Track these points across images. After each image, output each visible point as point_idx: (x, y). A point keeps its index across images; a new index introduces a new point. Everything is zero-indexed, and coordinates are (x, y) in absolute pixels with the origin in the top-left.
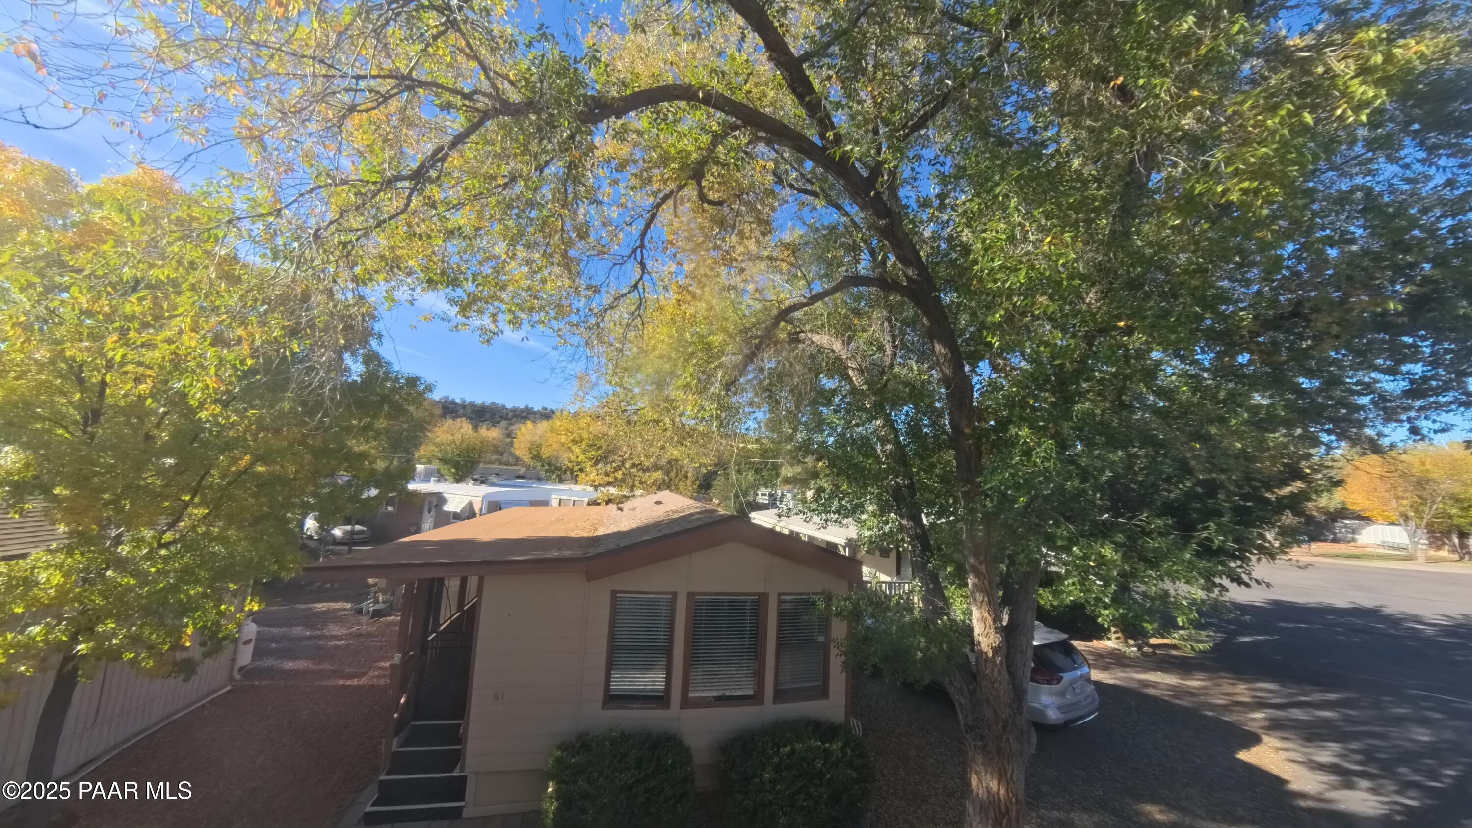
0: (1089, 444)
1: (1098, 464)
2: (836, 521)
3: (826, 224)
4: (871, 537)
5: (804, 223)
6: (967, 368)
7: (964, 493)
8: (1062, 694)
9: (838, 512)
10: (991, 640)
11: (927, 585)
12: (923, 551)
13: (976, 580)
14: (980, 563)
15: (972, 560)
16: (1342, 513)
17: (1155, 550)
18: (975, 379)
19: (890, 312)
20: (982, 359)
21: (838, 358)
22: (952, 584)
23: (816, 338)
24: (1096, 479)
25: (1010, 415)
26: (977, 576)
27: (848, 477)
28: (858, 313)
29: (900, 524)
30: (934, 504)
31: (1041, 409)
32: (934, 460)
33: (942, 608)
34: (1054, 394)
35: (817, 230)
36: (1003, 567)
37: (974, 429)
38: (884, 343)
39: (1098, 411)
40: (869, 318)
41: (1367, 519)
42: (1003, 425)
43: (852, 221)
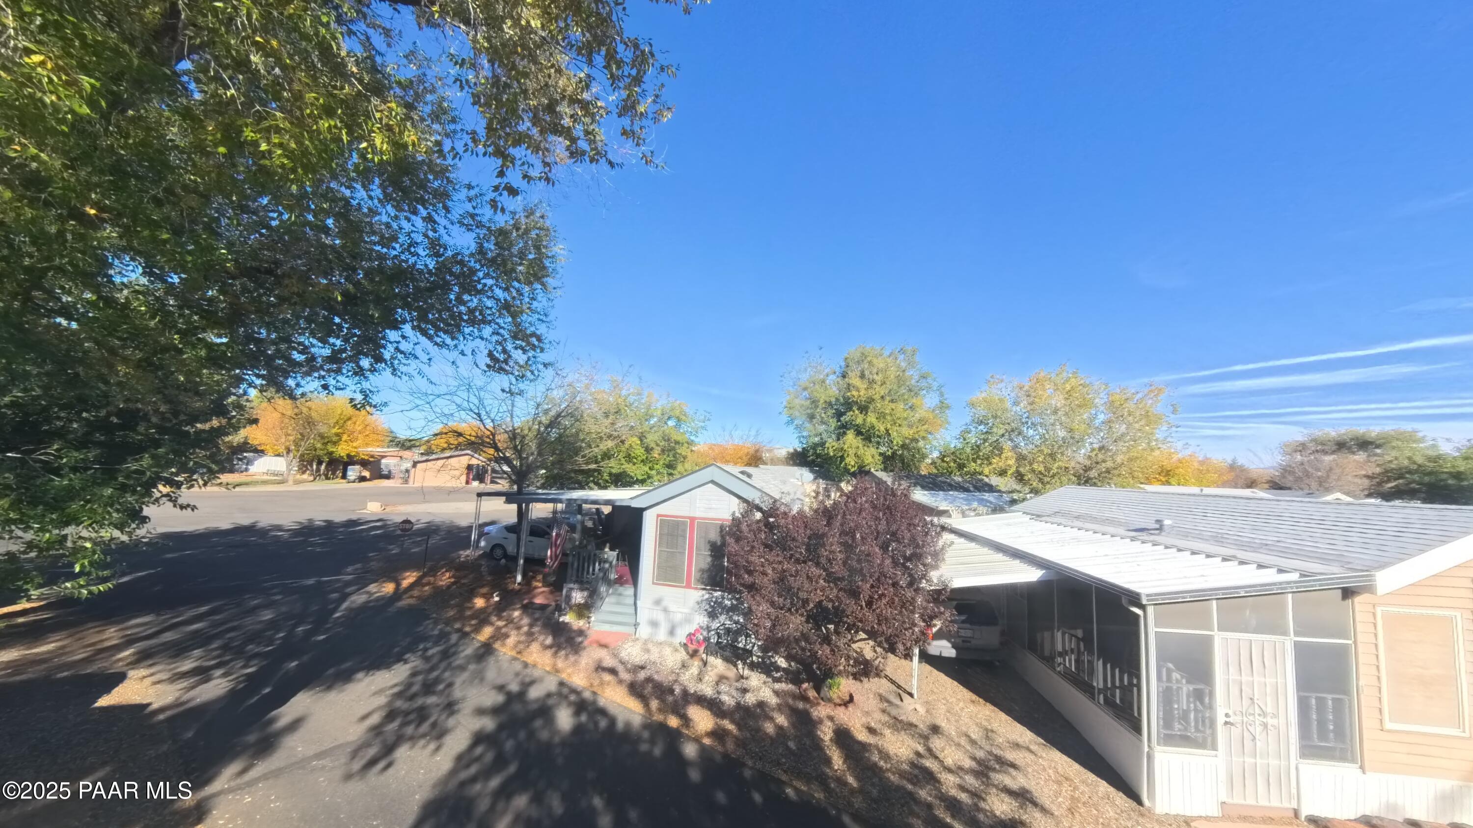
16: (245, 447)
41: (262, 451)
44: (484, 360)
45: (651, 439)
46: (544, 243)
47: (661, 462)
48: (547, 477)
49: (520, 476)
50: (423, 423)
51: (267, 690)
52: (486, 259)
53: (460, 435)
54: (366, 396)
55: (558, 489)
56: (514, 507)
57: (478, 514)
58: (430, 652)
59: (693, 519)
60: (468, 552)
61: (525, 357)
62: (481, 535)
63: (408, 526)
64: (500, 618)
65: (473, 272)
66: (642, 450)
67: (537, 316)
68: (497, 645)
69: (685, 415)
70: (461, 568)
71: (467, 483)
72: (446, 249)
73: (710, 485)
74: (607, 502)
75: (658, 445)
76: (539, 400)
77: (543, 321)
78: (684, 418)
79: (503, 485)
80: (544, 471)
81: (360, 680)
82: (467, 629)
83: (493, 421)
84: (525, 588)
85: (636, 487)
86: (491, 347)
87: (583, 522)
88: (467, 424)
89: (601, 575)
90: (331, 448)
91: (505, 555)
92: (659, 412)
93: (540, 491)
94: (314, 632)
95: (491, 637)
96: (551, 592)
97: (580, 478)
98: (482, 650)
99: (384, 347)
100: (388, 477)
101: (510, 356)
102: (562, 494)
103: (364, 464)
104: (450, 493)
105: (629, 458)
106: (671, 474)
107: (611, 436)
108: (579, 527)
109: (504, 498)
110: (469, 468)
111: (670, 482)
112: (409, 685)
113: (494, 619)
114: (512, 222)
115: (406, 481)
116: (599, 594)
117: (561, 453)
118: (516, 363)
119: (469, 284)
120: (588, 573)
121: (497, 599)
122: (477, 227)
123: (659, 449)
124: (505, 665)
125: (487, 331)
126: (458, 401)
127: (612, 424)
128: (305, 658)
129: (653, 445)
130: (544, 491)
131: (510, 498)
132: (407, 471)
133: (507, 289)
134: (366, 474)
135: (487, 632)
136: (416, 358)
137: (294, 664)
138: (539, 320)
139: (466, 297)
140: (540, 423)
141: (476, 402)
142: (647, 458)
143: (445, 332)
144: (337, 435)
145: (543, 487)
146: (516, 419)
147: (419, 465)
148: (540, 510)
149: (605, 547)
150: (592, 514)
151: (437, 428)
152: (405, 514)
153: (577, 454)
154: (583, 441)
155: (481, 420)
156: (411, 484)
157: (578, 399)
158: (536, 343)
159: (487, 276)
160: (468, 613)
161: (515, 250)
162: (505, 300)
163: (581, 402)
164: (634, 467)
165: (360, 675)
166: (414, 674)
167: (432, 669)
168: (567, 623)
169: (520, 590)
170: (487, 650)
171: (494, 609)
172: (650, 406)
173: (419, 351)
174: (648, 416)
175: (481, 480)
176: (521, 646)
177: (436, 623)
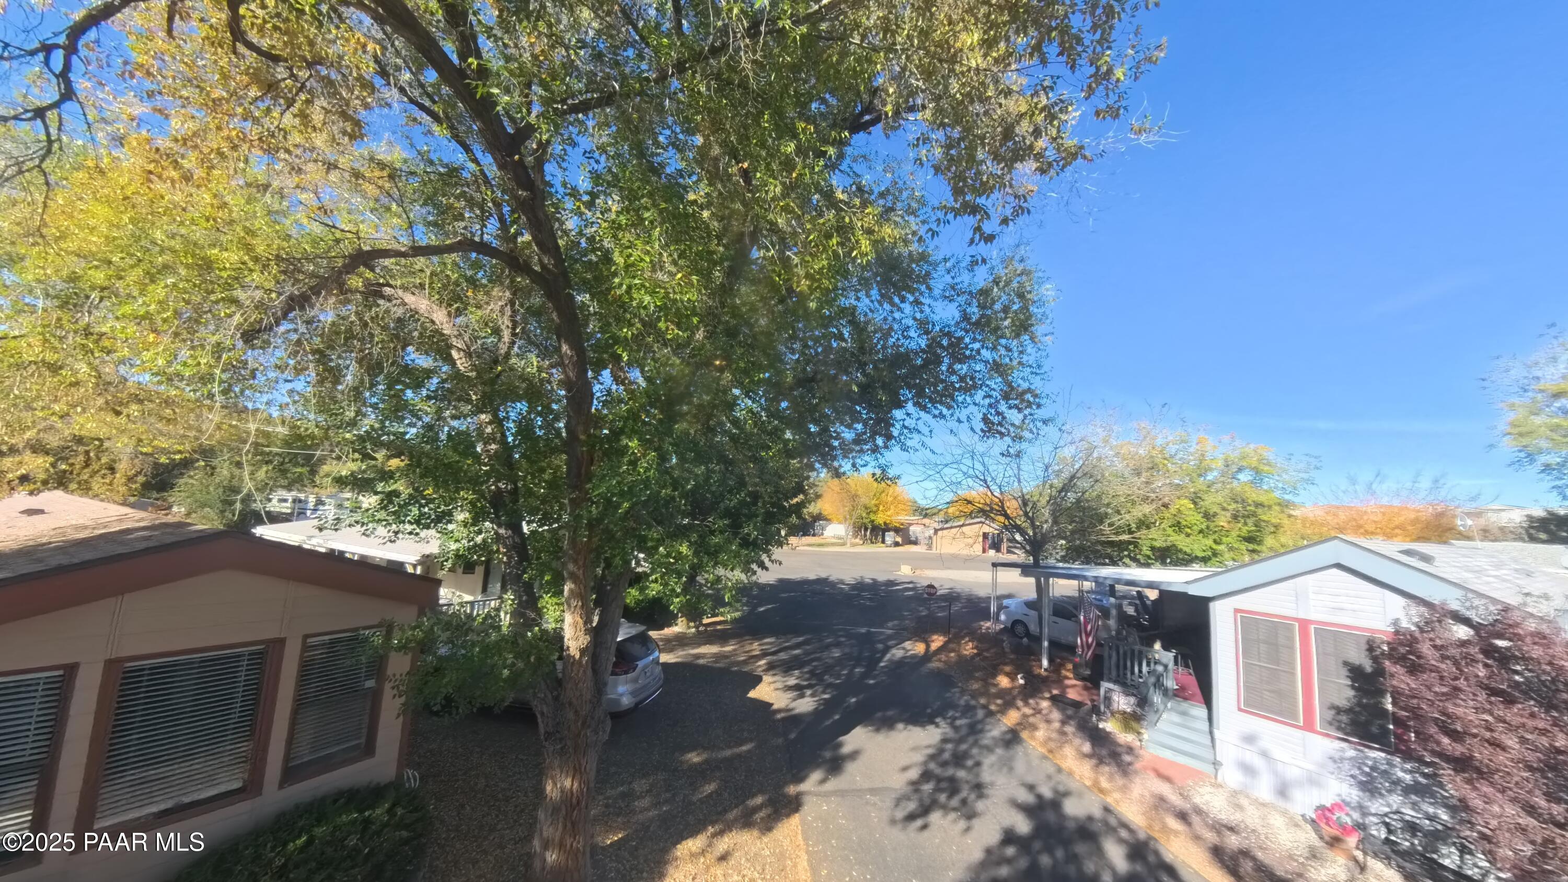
0: (682, 459)
1: (686, 475)
2: (410, 533)
3: (446, 161)
4: (458, 550)
5: (412, 145)
6: (590, 374)
7: (571, 500)
8: (635, 680)
9: (417, 522)
10: (580, 642)
11: (520, 597)
12: (520, 562)
13: (573, 586)
14: (579, 569)
15: (571, 567)
16: (818, 517)
17: (716, 545)
18: (596, 388)
19: (514, 294)
20: (605, 368)
21: (438, 332)
22: (547, 593)
23: (409, 299)
24: (683, 487)
25: (624, 426)
26: (575, 582)
27: (435, 479)
28: (473, 282)
29: (496, 533)
30: (538, 510)
31: (649, 424)
32: (544, 464)
33: (534, 620)
34: (661, 412)
35: (431, 163)
36: (599, 571)
37: (589, 436)
38: (503, 327)
39: (692, 431)
40: (487, 293)
41: (830, 520)
42: (616, 434)
43: (482, 172)
44: (979, 425)
45: (1210, 501)
46: (1028, 288)
47: (1234, 534)
48: (1068, 549)
49: (1036, 546)
50: (935, 492)
51: (837, 717)
52: (970, 324)
53: (969, 502)
54: (884, 470)
55: (1083, 563)
56: (1032, 580)
57: (995, 584)
58: (958, 722)
59: (1304, 624)
60: (988, 624)
61: (1021, 416)
62: (1000, 608)
63: (932, 591)
64: (1027, 704)
65: (960, 339)
66: (1199, 517)
67: (1029, 370)
68: (1024, 735)
69: (1269, 464)
70: (984, 640)
71: (984, 551)
72: (934, 325)
73: (1335, 571)
74: (1151, 585)
75: (1224, 509)
76: (1046, 461)
77: (1036, 374)
78: (1266, 468)
79: (1020, 556)
80: (1064, 542)
81: (900, 731)
82: (993, 707)
83: (1000, 487)
84: (1054, 677)
85: (1196, 566)
86: (984, 410)
87: (1119, 607)
88: (976, 492)
89: (1152, 680)
90: (872, 517)
91: (1028, 634)
92: (1220, 464)
93: (1061, 565)
94: (865, 676)
95: (1019, 724)
96: (1086, 688)
97: (1109, 550)
98: (1009, 736)
99: (893, 425)
100: (915, 543)
101: (1004, 418)
102: (1088, 570)
103: (897, 530)
104: (967, 562)
105: (1178, 526)
106: (1253, 551)
107: (1148, 498)
108: (1114, 612)
109: (1019, 570)
110: (985, 536)
111: (1253, 562)
112: (941, 751)
113: (1020, 703)
114: (991, 279)
115: (930, 547)
116: (1152, 705)
117: (1082, 521)
118: (1013, 425)
119: (958, 353)
120: (1133, 673)
121: (1022, 682)
122: (958, 295)
123: (1228, 515)
124: (1036, 762)
125: (980, 394)
126: (965, 469)
127: (1147, 483)
128: (861, 697)
129: (1215, 509)
130: (1066, 565)
131: (1026, 570)
132: (930, 538)
133: (994, 348)
134: (899, 539)
135: (1012, 718)
136: (919, 432)
137: (854, 700)
138: (1032, 373)
139: (957, 366)
140: (1051, 486)
141: (981, 468)
142: (1208, 527)
143: (941, 403)
144: (876, 506)
145: (1064, 559)
146: (1024, 483)
147: (940, 533)
148: (1062, 588)
149: (1154, 642)
150: (1133, 598)
151: (949, 497)
152: (928, 578)
153: (1101, 522)
154: (1108, 505)
155: (988, 487)
156: (934, 551)
157: (1095, 455)
158: (1031, 399)
159: (974, 340)
160: (993, 690)
161: (998, 307)
162: (994, 361)
163: (1099, 459)
164: (1188, 540)
165: (900, 726)
166: (945, 741)
167: (961, 740)
168: (1110, 733)
169: (1047, 677)
170: (1012, 739)
171: (1019, 693)
172: (1203, 455)
173: (921, 426)
174: (1202, 471)
175: (998, 550)
176: (1052, 745)
177: (963, 692)
